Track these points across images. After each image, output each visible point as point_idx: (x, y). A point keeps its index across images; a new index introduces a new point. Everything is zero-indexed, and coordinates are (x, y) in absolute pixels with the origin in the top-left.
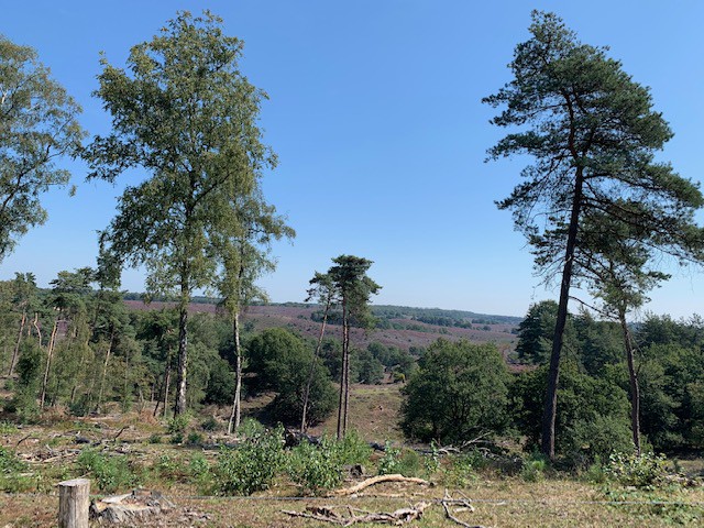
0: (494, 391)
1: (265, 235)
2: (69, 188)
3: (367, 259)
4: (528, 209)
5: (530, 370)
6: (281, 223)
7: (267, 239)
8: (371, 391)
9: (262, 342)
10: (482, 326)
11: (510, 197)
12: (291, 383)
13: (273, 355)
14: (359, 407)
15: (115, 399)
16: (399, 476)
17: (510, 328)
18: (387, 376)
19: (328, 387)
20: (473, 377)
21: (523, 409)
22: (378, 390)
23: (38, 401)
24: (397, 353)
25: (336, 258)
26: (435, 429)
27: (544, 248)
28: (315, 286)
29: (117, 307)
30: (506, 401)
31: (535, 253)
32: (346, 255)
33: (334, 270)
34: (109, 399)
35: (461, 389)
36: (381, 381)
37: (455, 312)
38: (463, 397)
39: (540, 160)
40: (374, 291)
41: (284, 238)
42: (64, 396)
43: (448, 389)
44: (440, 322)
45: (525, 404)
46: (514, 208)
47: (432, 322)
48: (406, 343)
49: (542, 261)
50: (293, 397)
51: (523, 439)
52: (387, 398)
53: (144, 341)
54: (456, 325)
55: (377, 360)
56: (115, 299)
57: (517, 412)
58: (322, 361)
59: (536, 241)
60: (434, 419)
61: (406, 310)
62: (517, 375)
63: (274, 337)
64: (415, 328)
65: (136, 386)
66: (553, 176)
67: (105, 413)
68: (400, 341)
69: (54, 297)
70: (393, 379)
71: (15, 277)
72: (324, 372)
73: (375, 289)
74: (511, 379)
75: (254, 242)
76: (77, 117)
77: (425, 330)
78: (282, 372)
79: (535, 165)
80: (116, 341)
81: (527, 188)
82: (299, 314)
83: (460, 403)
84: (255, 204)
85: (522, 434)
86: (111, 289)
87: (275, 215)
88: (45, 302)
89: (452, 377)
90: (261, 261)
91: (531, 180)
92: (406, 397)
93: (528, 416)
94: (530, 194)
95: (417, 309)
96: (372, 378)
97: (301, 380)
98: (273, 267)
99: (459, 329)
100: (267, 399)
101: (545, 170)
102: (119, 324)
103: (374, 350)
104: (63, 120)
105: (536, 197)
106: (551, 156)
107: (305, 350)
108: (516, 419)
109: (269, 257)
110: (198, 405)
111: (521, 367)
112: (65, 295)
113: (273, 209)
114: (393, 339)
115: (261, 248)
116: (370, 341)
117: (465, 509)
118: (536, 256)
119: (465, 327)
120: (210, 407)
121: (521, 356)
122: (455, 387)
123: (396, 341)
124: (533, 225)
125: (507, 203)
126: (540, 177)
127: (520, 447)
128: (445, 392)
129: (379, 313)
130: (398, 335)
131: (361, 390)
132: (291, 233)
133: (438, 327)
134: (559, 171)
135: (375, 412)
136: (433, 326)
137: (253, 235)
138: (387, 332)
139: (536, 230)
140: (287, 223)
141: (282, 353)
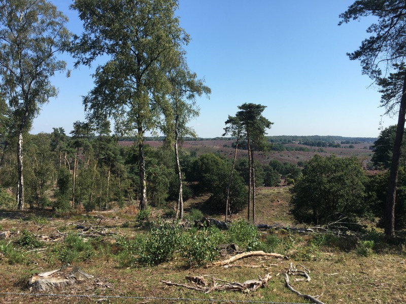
0: (355, 189)
1: (191, 93)
2: (66, 72)
3: (262, 105)
4: (373, 58)
5: (382, 173)
6: (201, 84)
7: (193, 96)
8: (272, 191)
9: (200, 163)
10: (348, 145)
11: (359, 49)
12: (219, 187)
13: (208, 170)
14: (264, 201)
15: (115, 200)
16: (262, 252)
17: (368, 145)
18: (283, 181)
19: (243, 189)
20: (340, 180)
21: (376, 199)
22: (276, 190)
23: (71, 202)
24: (288, 166)
25: (241, 105)
26: (315, 213)
27: (388, 87)
28: (229, 125)
29: (110, 145)
30: (363, 194)
31: (382, 91)
32: (247, 103)
33: (239, 114)
34: (111, 200)
35: (331, 187)
36: (279, 184)
37: (329, 137)
38: (333, 193)
39: (382, 19)
40: (268, 126)
41: (204, 94)
42: (86, 199)
43: (322, 188)
44: (319, 144)
45: (377, 196)
46: (362, 58)
47: (313, 145)
48: (295, 159)
49: (387, 97)
50: (222, 196)
51: (377, 219)
52: (282, 195)
53: (130, 165)
54: (330, 145)
55: (276, 171)
56: (109, 140)
57: (372, 202)
58: (238, 173)
59: (383, 82)
60: (314, 208)
61: (295, 138)
62: (372, 177)
63: (207, 160)
64: (301, 149)
65: (126, 192)
66: (393, 30)
67: (110, 208)
68: (291, 158)
69: (73, 141)
70: (287, 182)
71: (53, 131)
72: (240, 180)
73: (268, 124)
74: (367, 180)
75: (184, 99)
76: (65, 25)
77: (308, 150)
78: (214, 181)
79: (378, 23)
80: (113, 166)
81: (372, 41)
82: (224, 144)
83: (331, 197)
84: (183, 73)
85: (376, 216)
86: (106, 135)
87: (196, 80)
88: (69, 145)
89: (325, 180)
90: (190, 111)
91: (375, 35)
92: (295, 194)
93: (380, 204)
94: (375, 46)
95: (302, 137)
96: (273, 182)
97: (226, 185)
98: (197, 114)
99: (331, 148)
100: (206, 197)
101: (387, 26)
102: (113, 155)
103: (274, 165)
104: (58, 27)
105: (379, 49)
106: (392, 15)
107: (227, 166)
108: (372, 207)
109: (194, 108)
110: (165, 202)
111: (375, 171)
112: (80, 140)
113: (195, 76)
114: (286, 157)
115: (189, 102)
116: (271, 159)
117: (303, 279)
118: (383, 94)
119: (336, 146)
120: (172, 203)
121: (375, 164)
122: (327, 186)
123: (288, 158)
124: (377, 69)
125: (357, 55)
126: (382, 32)
127: (375, 224)
128: (321, 190)
129: (276, 141)
130: (290, 154)
131: (265, 191)
132: (208, 90)
133: (317, 148)
134: (398, 26)
135: (275, 204)
136: (313, 148)
137: (184, 93)
138: (282, 153)
139: (379, 72)
140: (205, 84)
141: (213, 169)
